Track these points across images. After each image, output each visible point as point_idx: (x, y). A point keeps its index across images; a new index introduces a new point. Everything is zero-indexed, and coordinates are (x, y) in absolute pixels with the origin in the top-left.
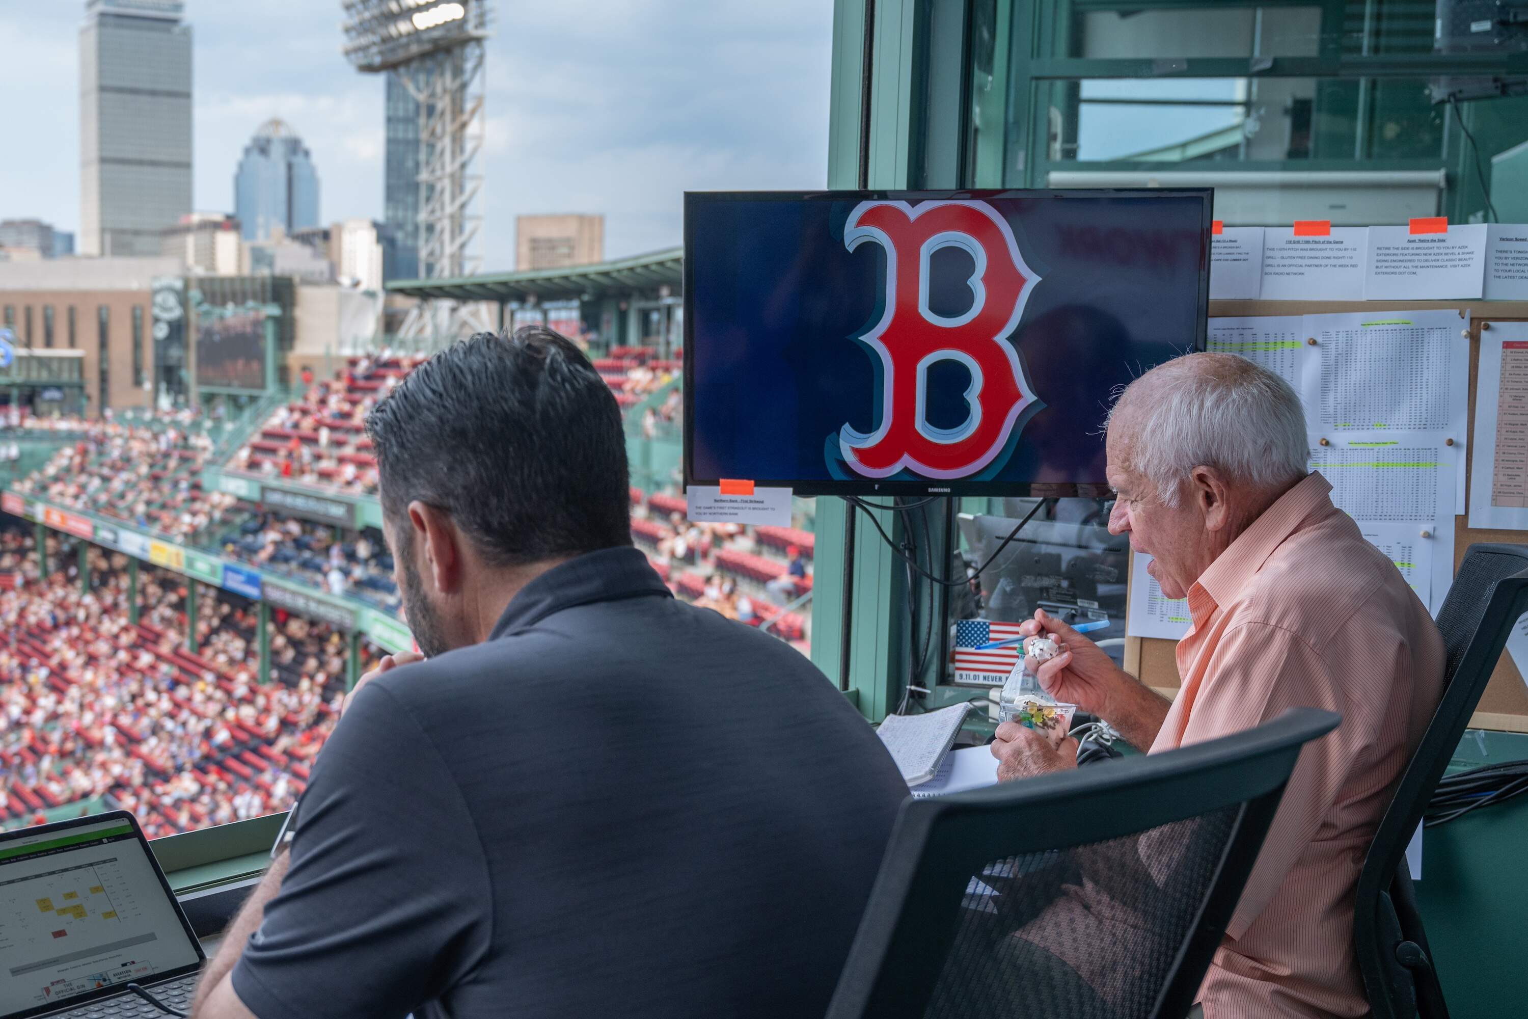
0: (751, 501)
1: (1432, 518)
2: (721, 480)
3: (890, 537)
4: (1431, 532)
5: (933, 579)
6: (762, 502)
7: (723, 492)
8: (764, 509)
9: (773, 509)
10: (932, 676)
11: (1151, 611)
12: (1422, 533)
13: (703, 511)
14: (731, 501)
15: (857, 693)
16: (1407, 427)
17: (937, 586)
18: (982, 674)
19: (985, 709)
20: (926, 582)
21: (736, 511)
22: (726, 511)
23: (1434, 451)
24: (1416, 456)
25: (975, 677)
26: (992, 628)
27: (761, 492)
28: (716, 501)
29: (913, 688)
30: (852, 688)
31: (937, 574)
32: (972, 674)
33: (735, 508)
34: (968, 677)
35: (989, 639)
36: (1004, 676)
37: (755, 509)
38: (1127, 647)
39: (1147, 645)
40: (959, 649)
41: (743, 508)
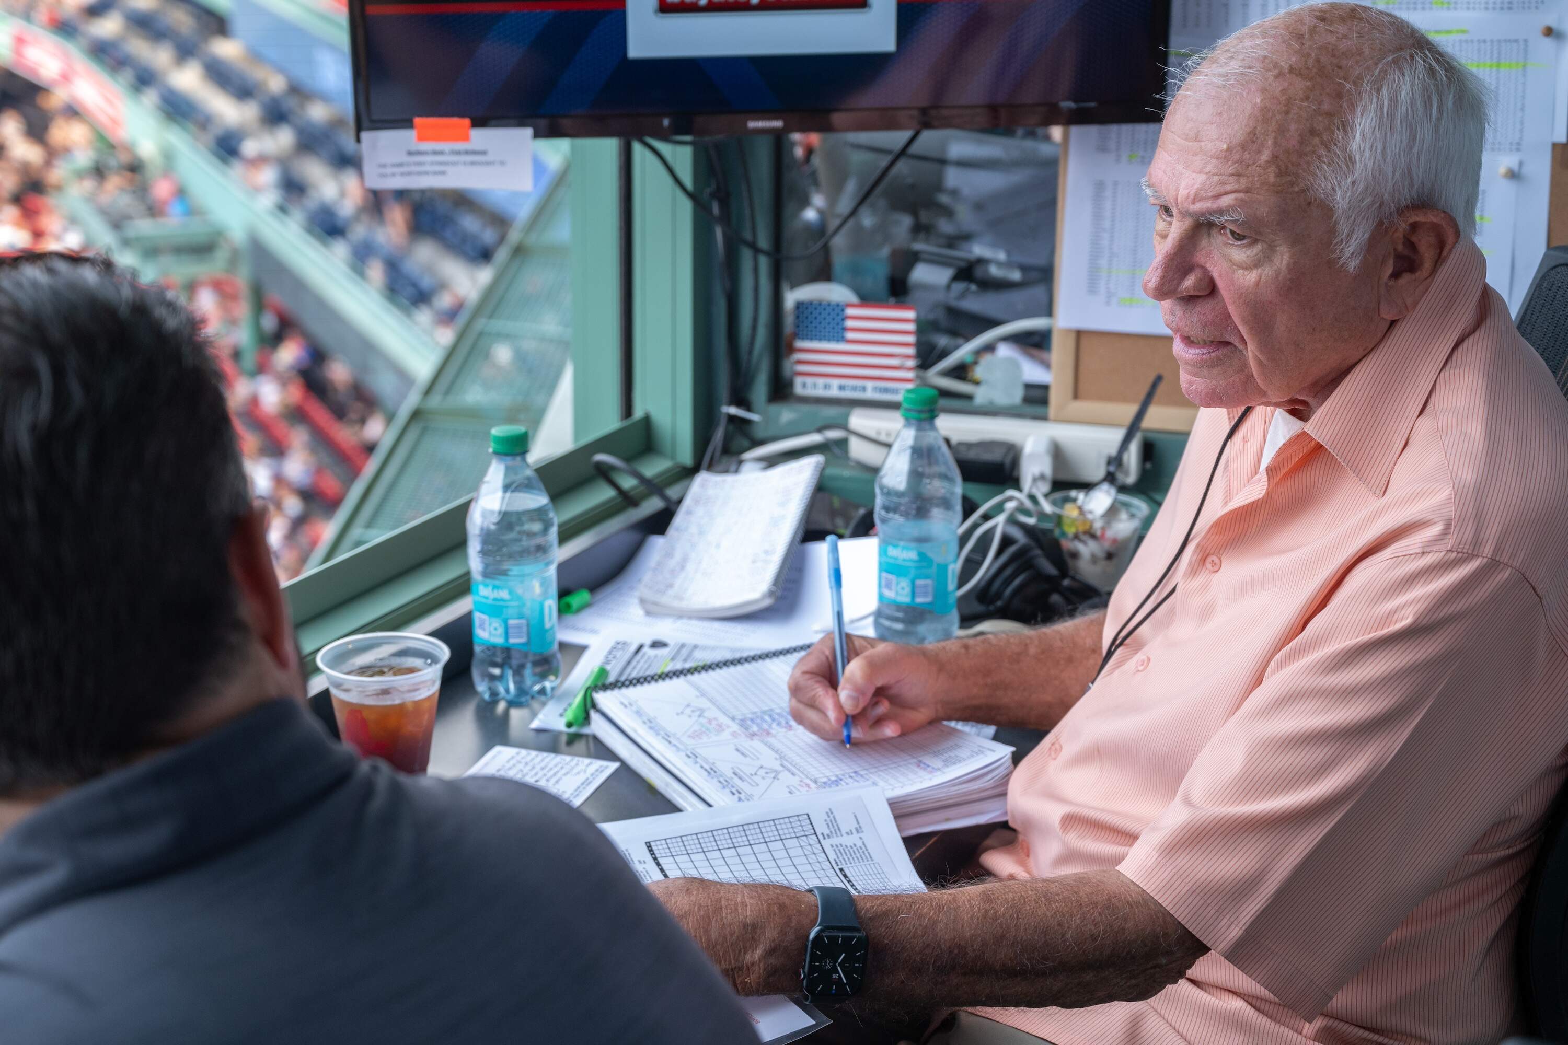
0: (467, 152)
1: (1518, 147)
2: (417, 120)
3: (688, 181)
4: (1516, 168)
5: (757, 250)
6: (484, 153)
7: (421, 138)
8: (488, 163)
9: (502, 163)
10: (760, 389)
11: (1092, 288)
12: (1502, 170)
13: (389, 170)
14: (435, 153)
15: (647, 421)
16: (1483, 6)
17: (764, 262)
18: (835, 383)
19: (842, 444)
20: (746, 256)
21: (442, 168)
22: (428, 168)
23: (1522, 43)
24: (1495, 52)
25: (826, 387)
26: (850, 312)
27: (480, 137)
28: (410, 153)
29: (733, 410)
30: (638, 413)
31: (764, 242)
32: (821, 381)
33: (441, 163)
34: (815, 386)
35: (845, 329)
36: (870, 384)
37: (473, 163)
38: (1056, 341)
39: (1084, 341)
40: (799, 344)
41: (454, 164)
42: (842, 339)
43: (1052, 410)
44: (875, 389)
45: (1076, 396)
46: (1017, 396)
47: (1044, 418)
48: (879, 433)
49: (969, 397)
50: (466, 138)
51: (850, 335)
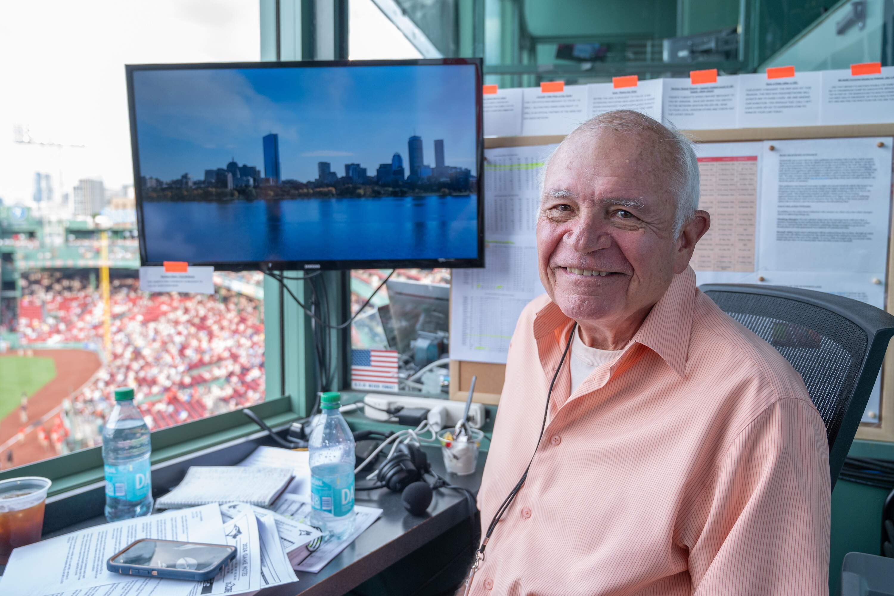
0: (186, 277)
2: (165, 263)
3: (302, 301)
6: (194, 277)
7: (167, 270)
8: (196, 282)
9: (201, 282)
10: (335, 385)
11: (464, 342)
13: (153, 284)
14: (173, 277)
15: (289, 398)
18: (367, 383)
19: (362, 410)
21: (176, 283)
22: (170, 283)
25: (364, 385)
26: (373, 353)
27: (192, 270)
28: (162, 277)
30: (287, 394)
32: (362, 383)
33: (174, 281)
34: (360, 385)
35: (371, 361)
36: (381, 384)
37: (189, 282)
38: (451, 366)
39: (463, 366)
40: (354, 367)
41: (181, 282)
42: (369, 365)
43: (451, 395)
44: (383, 386)
45: (460, 389)
46: (438, 390)
47: (447, 399)
48: (376, 404)
49: (420, 390)
50: (185, 270)
51: (373, 363)
